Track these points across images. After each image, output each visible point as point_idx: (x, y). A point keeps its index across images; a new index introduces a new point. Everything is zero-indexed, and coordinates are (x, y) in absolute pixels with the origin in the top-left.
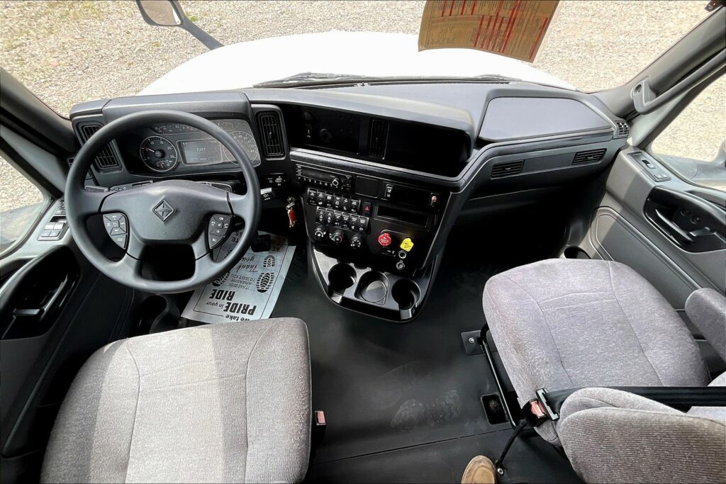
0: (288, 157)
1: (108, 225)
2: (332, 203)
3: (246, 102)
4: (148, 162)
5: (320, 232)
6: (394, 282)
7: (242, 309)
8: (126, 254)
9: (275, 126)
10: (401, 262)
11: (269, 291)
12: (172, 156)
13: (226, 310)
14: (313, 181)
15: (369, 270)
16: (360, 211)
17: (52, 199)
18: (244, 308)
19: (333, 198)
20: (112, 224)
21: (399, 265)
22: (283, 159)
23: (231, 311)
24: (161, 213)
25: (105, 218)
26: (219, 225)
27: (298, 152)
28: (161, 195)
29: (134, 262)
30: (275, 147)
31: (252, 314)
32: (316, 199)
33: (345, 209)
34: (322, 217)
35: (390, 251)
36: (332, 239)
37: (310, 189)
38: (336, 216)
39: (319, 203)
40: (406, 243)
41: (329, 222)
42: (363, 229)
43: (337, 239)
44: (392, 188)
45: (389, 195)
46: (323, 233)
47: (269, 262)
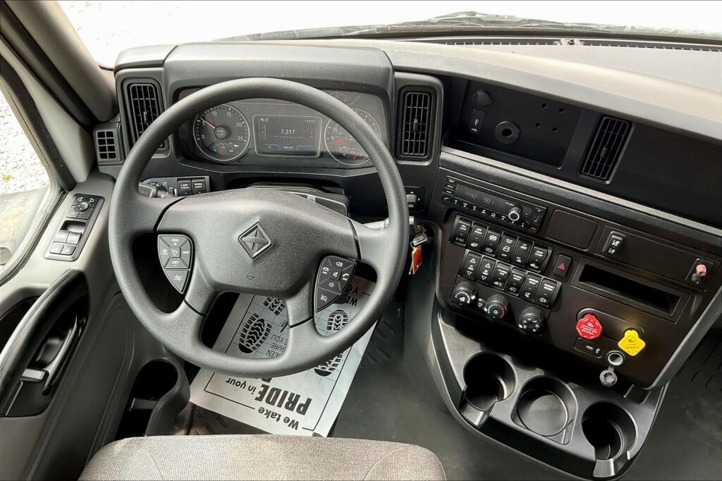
0: (437, 161)
1: (163, 252)
2: (496, 247)
3: (388, 69)
4: (202, 143)
5: (463, 294)
6: (588, 404)
7: (286, 400)
8: (183, 305)
9: (425, 110)
10: (610, 370)
11: (334, 375)
12: (240, 138)
13: (259, 399)
14: (470, 206)
15: (538, 373)
16: (545, 269)
17: (62, 189)
18: (290, 399)
19: (500, 239)
20: (169, 252)
21: (606, 376)
22: (426, 164)
23: (267, 401)
24: (250, 245)
25: (162, 241)
26: (335, 274)
27: (453, 155)
28: (254, 215)
29: (193, 319)
30: (417, 143)
31: (303, 413)
32: (467, 238)
33: (520, 261)
34: (472, 269)
35: (591, 348)
36: (486, 310)
37: (460, 219)
38: (499, 270)
39: (473, 245)
40: (630, 341)
41: (484, 278)
42: (545, 301)
43: (496, 312)
44: (621, 239)
45: (613, 251)
46: (470, 296)
47: (338, 322)
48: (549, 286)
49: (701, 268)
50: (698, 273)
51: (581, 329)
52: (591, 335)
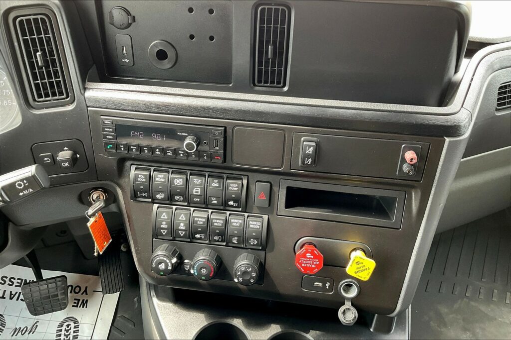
0: (83, 102)
2: (185, 193)
5: (161, 259)
9: (48, 39)
10: (348, 305)
14: (140, 149)
15: (275, 329)
16: (245, 205)
19: (186, 181)
21: (344, 313)
22: (72, 108)
33: (215, 202)
34: (166, 227)
35: (320, 284)
36: (192, 272)
37: (136, 169)
38: (196, 219)
39: (158, 196)
40: (358, 263)
41: (182, 233)
42: (256, 242)
43: (204, 271)
44: (314, 144)
45: (310, 160)
46: (170, 260)
47: (67, 331)
48: (255, 223)
49: (410, 155)
50: (408, 161)
51: (300, 264)
52: (315, 268)
